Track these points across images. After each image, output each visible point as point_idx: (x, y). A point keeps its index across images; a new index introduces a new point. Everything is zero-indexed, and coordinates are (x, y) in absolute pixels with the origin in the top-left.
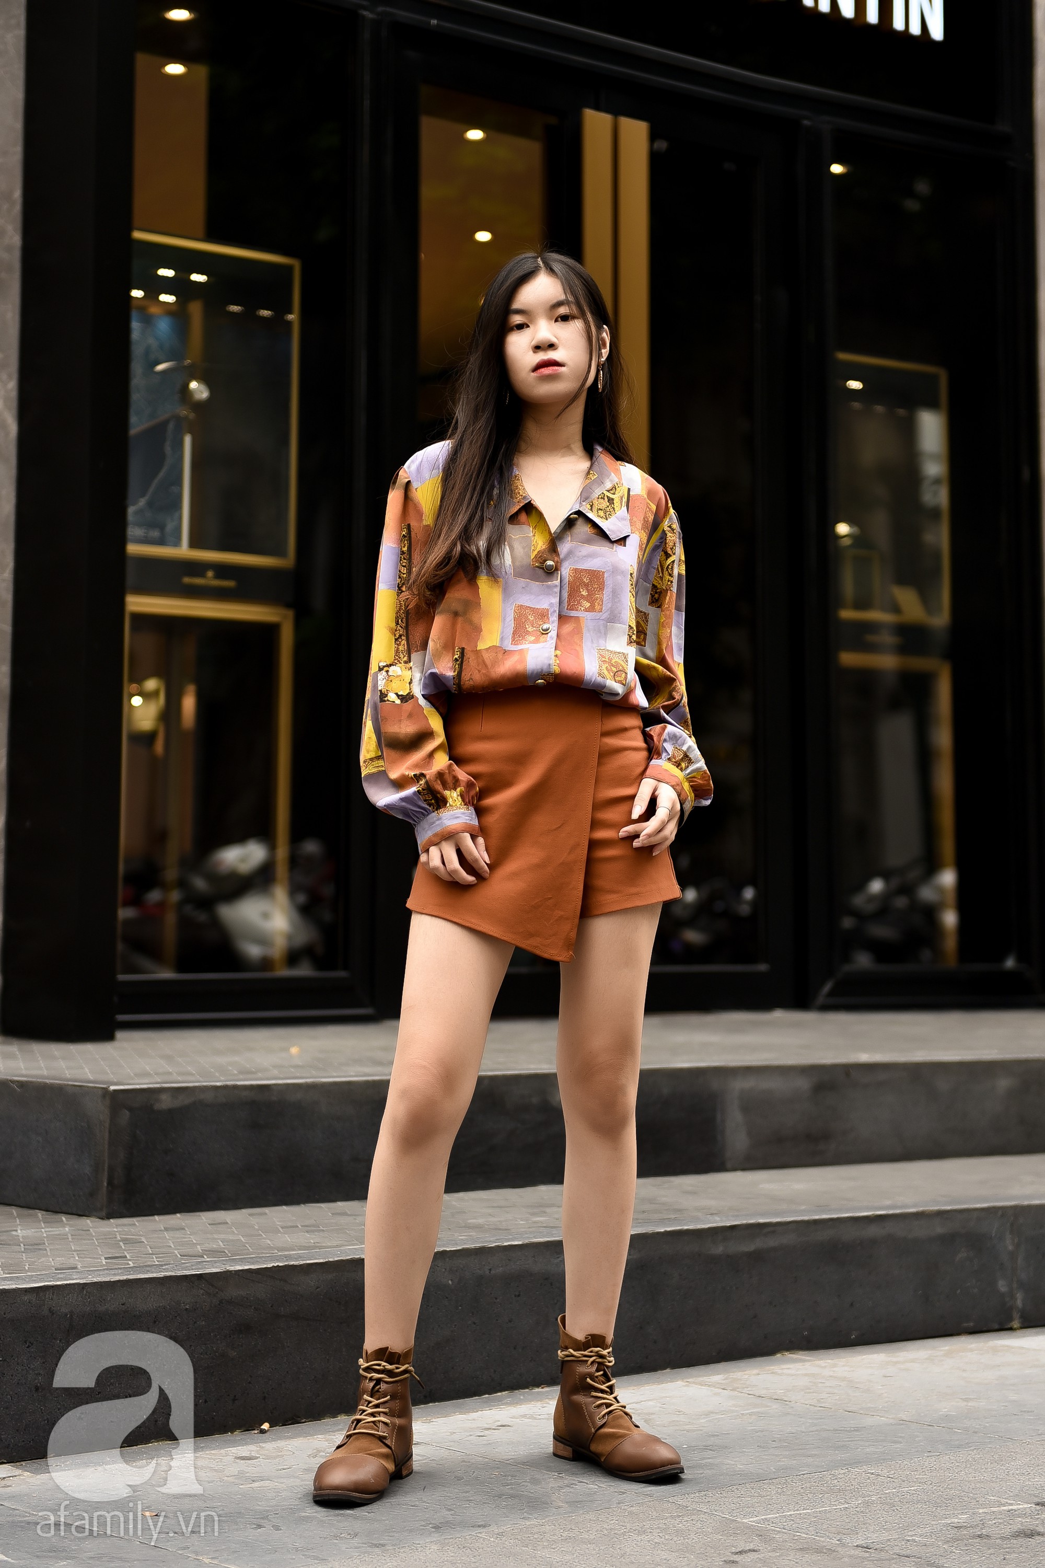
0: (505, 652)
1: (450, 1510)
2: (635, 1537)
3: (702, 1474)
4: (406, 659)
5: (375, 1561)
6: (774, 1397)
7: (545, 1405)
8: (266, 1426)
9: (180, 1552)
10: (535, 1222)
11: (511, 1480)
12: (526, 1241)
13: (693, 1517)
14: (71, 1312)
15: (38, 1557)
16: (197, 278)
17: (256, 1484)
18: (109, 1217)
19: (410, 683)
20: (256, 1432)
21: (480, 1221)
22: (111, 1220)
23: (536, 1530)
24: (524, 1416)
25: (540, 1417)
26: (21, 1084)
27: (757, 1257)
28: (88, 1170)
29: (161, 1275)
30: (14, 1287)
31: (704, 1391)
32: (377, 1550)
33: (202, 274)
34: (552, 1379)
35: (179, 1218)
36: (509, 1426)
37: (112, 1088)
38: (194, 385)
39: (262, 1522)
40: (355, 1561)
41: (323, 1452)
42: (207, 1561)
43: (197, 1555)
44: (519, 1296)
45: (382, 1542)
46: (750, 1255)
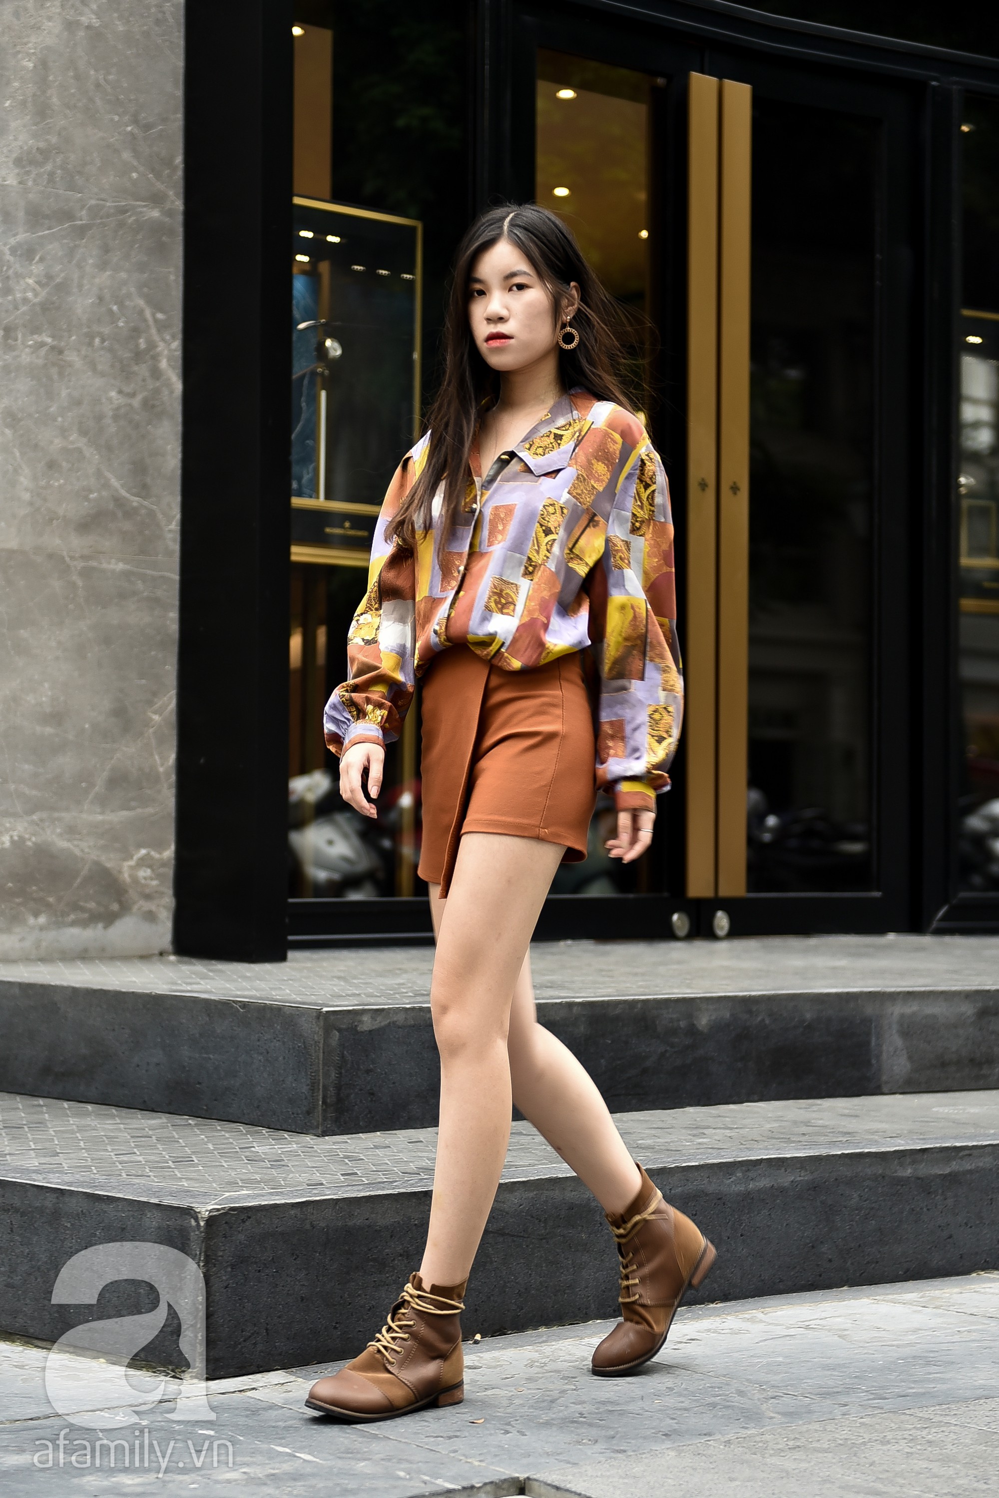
0: (435, 599)
1: (674, 1419)
2: (879, 1447)
3: (934, 1388)
4: (377, 606)
5: (623, 1466)
6: (988, 1315)
7: (724, 1320)
8: (478, 1337)
9: (452, 1455)
10: (700, 1144)
11: (718, 1391)
12: (702, 1163)
13: (942, 1429)
14: (327, 1226)
15: (340, 1458)
16: (333, 239)
17: (489, 1392)
18: (324, 1134)
19: (377, 629)
20: (471, 1342)
21: (649, 1142)
22: (326, 1138)
23: (758, 1439)
24: (709, 1330)
25: (723, 1332)
26: (244, 1005)
27: (953, 1179)
28: (305, 1089)
29: (396, 1191)
30: (283, 1202)
31: (899, 1309)
32: (620, 1455)
33: (336, 236)
34: (724, 1295)
35: (379, 1136)
36: (698, 1340)
37: (325, 1009)
38: (328, 343)
39: (508, 1428)
40: (605, 1465)
41: (538, 1362)
42: (477, 1463)
43: (466, 1458)
44: (695, 1215)
45: (622, 1448)
46: (944, 1177)
